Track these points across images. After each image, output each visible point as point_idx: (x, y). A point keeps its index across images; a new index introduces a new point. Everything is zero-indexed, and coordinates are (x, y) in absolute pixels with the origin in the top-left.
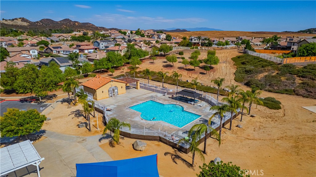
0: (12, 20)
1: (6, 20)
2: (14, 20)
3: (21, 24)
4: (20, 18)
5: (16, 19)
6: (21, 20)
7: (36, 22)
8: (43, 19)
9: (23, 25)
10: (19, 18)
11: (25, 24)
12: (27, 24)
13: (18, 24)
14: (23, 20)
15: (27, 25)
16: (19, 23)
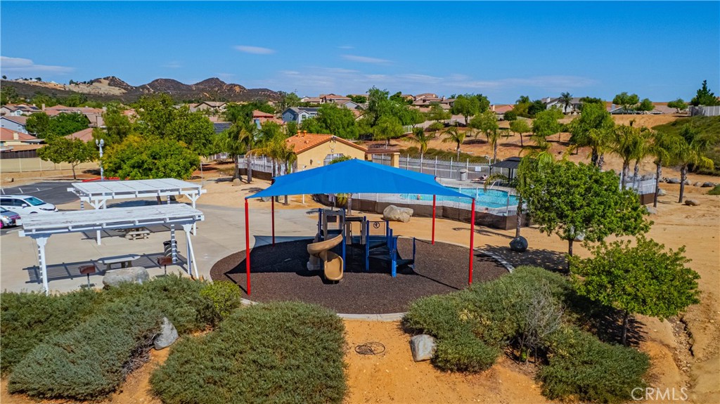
0: (88, 83)
1: (77, 84)
2: (94, 84)
3: (106, 92)
4: (106, 79)
5: (98, 81)
6: (108, 82)
7: (140, 86)
8: (157, 80)
9: (112, 93)
10: (104, 79)
11: (116, 91)
12: (120, 91)
13: (100, 92)
14: (113, 82)
15: (119, 95)
16: (104, 88)
